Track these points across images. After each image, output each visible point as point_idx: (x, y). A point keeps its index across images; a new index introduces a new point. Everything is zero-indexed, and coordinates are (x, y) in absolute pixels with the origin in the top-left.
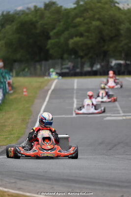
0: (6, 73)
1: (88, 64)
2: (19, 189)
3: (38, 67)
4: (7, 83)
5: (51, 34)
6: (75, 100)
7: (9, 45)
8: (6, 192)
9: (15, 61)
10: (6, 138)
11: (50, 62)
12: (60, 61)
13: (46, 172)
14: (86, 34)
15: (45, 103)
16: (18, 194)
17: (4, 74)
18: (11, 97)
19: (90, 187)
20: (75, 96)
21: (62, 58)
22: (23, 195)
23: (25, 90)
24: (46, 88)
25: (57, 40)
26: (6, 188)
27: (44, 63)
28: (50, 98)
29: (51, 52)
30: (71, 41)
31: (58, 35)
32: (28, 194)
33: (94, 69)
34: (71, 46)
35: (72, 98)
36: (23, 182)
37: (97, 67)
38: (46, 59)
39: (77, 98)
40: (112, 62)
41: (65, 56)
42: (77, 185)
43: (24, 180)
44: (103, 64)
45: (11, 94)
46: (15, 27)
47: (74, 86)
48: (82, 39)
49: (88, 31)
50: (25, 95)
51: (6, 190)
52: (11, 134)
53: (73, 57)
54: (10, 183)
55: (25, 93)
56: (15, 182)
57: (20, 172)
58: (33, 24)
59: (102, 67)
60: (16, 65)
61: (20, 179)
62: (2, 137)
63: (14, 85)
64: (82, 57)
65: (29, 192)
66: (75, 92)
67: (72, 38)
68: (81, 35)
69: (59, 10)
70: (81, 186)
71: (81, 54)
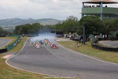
5: (28, 29)
7: (21, 31)
18: (20, 41)
24: (26, 39)
28: (27, 41)
31: (29, 29)
32: (14, 67)
38: (27, 34)
41: (31, 33)
42: (23, 65)
43: (15, 63)
46: (22, 28)
49: (35, 29)
51: (11, 66)
55: (22, 40)
58: (25, 27)
67: (32, 30)
69: (30, 25)
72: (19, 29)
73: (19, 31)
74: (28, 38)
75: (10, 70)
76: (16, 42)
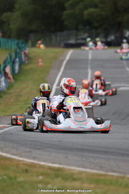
0: (22, 43)
1: (102, 35)
2: (34, 158)
3: (54, 37)
4: (23, 53)
5: (67, 5)
6: (90, 71)
7: (25, 15)
8: (21, 161)
9: (31, 32)
10: (21, 108)
11: (65, 33)
12: (75, 32)
13: (60, 141)
14: (101, 5)
15: (60, 74)
16: (33, 163)
17: (20, 45)
18: (27, 67)
19: (103, 156)
20: (89, 66)
21: (77, 29)
22: (38, 164)
23: (40, 60)
24: (61, 58)
25: (72, 11)
26: (21, 157)
27: (59, 33)
28: (65, 68)
29: (66, 23)
30: (86, 12)
31: (73, 6)
32: (42, 163)
33: (109, 40)
34: (86, 17)
35: (87, 68)
36: (38, 151)
37: (112, 38)
38: (62, 30)
39: (91, 69)
40: (126, 33)
41: (80, 27)
42: (91, 155)
43: (39, 149)
44: (117, 35)
45: (27, 64)
47: (88, 57)
48: (97, 10)
50: (41, 66)
51: (21, 159)
52: (27, 104)
53: (88, 28)
54: (25, 152)
55: (40, 64)
56: (30, 152)
57: (35, 141)
59: (116, 37)
60: (32, 36)
61: (35, 149)
62: (18, 106)
63: (30, 56)
64: (96, 28)
65: (44, 161)
66: (89, 62)
67: (86, 8)
68: (96, 6)
70: (95, 155)
71: (96, 25)
72: (11, 8)
73: (15, 20)
74: (70, 53)
75: (27, 171)
76: (8, 70)
